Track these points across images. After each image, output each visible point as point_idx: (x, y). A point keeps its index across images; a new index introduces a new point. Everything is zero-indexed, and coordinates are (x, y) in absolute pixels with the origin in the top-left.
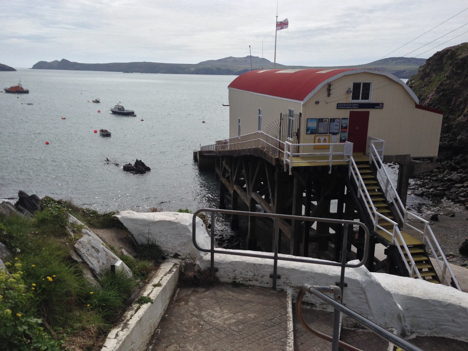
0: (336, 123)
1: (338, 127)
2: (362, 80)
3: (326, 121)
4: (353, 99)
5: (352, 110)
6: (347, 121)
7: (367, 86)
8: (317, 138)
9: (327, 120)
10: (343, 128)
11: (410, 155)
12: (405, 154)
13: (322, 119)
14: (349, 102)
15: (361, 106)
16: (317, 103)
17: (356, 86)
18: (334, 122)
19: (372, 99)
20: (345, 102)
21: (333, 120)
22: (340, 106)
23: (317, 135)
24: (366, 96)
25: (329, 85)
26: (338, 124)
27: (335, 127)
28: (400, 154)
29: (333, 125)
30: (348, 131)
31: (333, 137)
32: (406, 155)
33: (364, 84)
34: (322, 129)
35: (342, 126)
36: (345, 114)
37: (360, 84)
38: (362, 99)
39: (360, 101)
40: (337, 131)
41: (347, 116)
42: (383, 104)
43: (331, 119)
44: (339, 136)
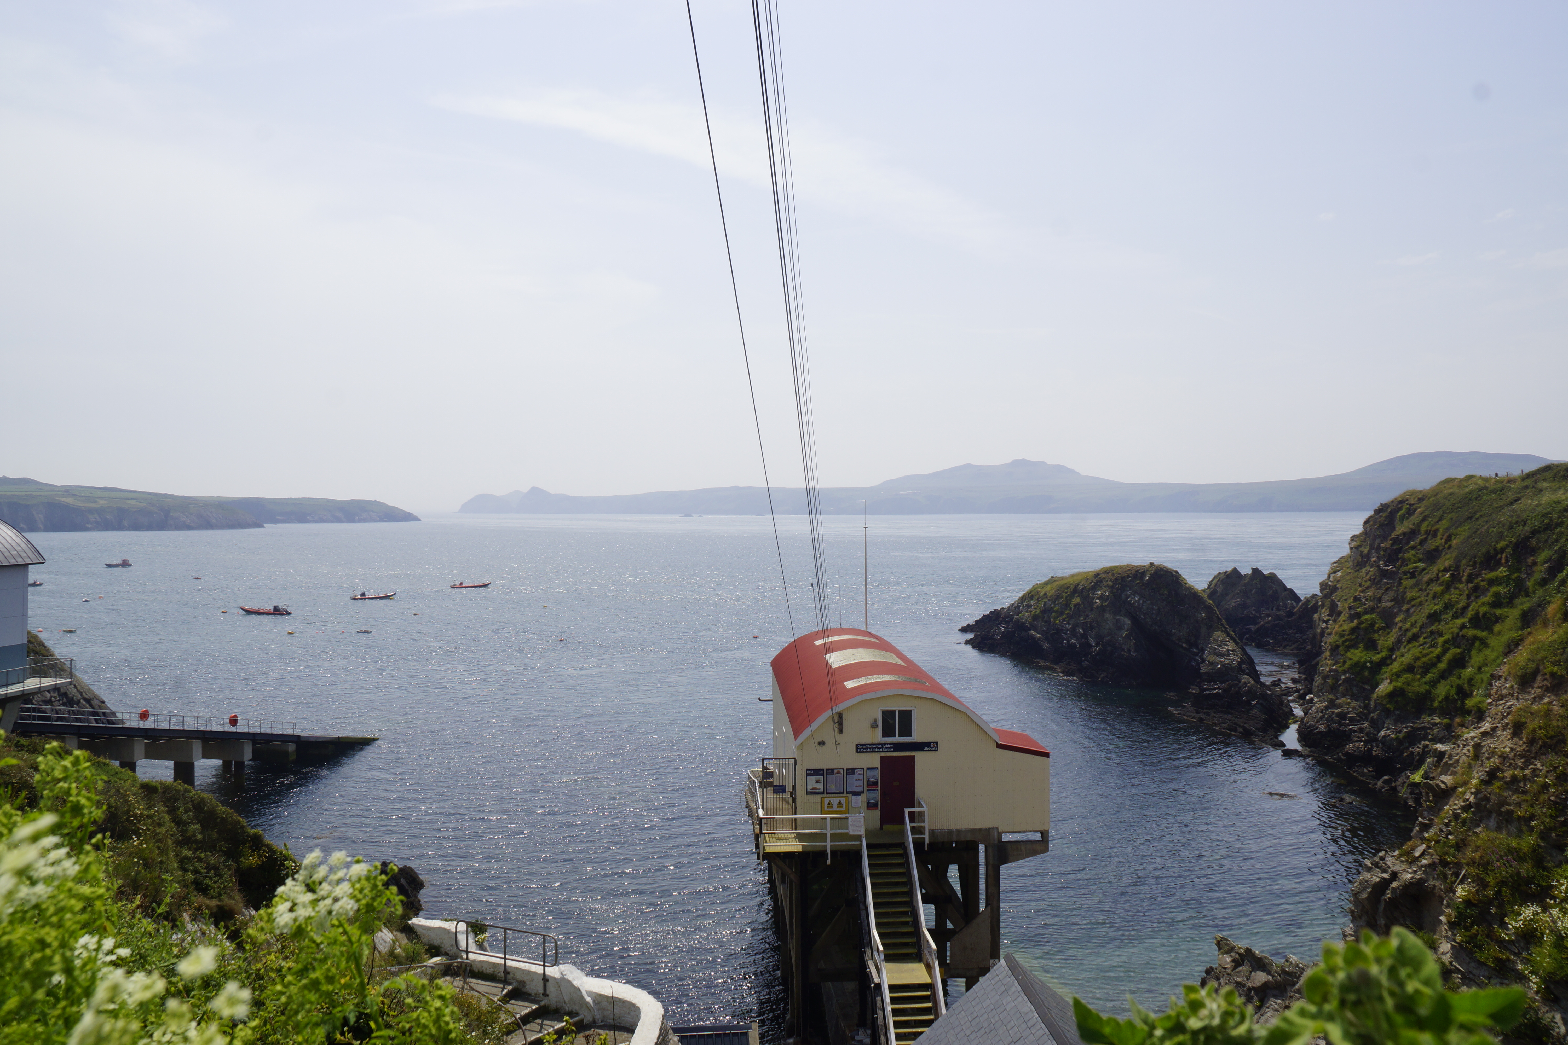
0: (856, 776)
1: (861, 783)
2: (897, 706)
3: (838, 773)
4: (883, 736)
5: (883, 754)
6: (877, 774)
7: (906, 716)
8: (826, 801)
9: (841, 771)
10: (872, 785)
11: (997, 828)
12: (987, 827)
13: (832, 770)
14: (876, 742)
15: (898, 747)
16: (822, 743)
17: (888, 716)
18: (853, 773)
19: (917, 736)
20: (870, 742)
21: (851, 771)
22: (861, 748)
23: (825, 795)
24: (906, 730)
25: (840, 716)
26: (861, 777)
27: (855, 783)
28: (978, 826)
29: (852, 779)
30: (879, 788)
31: (854, 799)
32: (990, 829)
33: (900, 712)
34: (833, 786)
35: (868, 781)
36: (874, 760)
37: (893, 713)
38: (900, 736)
39: (897, 739)
40: (860, 789)
41: (877, 764)
42: (937, 743)
43: (847, 769)
44: (864, 797)
